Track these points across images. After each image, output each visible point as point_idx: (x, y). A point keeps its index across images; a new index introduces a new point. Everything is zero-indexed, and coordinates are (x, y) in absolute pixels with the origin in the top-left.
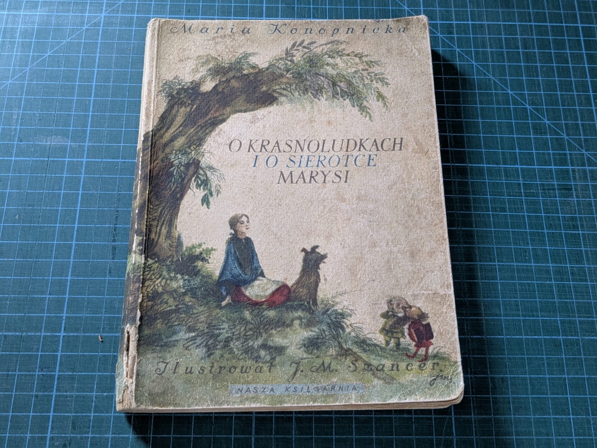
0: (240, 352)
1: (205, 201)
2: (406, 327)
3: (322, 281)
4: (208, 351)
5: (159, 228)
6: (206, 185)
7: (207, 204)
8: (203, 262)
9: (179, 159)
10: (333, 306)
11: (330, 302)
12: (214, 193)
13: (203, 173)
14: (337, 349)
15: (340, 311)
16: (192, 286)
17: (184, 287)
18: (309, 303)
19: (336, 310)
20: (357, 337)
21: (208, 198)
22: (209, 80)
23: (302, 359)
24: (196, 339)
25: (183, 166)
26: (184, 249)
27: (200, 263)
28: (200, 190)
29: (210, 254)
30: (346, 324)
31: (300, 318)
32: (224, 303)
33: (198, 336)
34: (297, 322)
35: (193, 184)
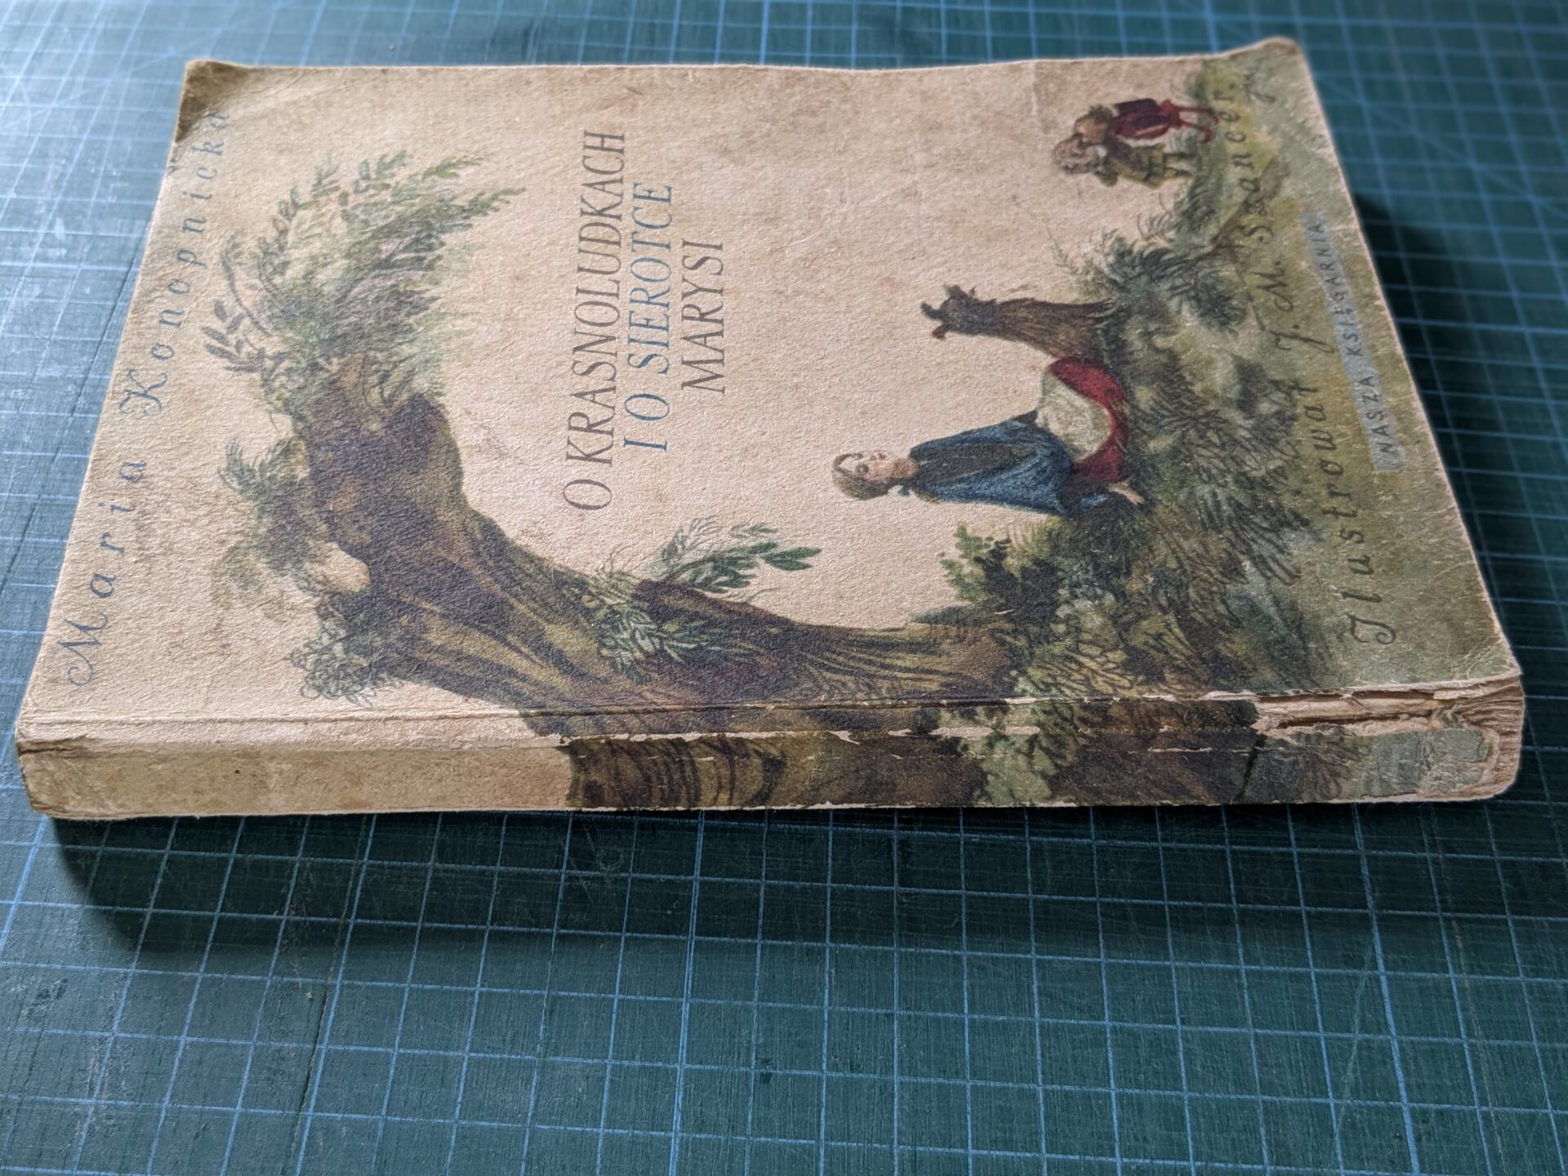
0: (1277, 454)
1: (791, 560)
2: (1132, 143)
3: (1029, 294)
4: (1289, 524)
5: (900, 675)
6: (734, 561)
7: (803, 556)
8: (1005, 555)
9: (633, 638)
10: (1099, 272)
11: (1089, 278)
12: (765, 541)
13: (690, 571)
14: (1217, 263)
15: (1111, 259)
16: (1090, 576)
17: (1096, 597)
18: (1099, 320)
19: (1110, 265)
20: (1178, 227)
21: (783, 555)
22: (320, 569)
23: (1263, 328)
24: (1261, 556)
25: (660, 626)
26: (967, 603)
27: (1012, 563)
28: (753, 576)
29: (978, 539)
30: (1146, 248)
31: (1147, 335)
32: (1134, 498)
33: (1249, 552)
34: (1160, 342)
35: (732, 595)
